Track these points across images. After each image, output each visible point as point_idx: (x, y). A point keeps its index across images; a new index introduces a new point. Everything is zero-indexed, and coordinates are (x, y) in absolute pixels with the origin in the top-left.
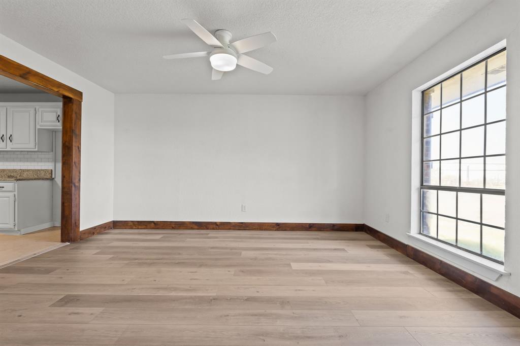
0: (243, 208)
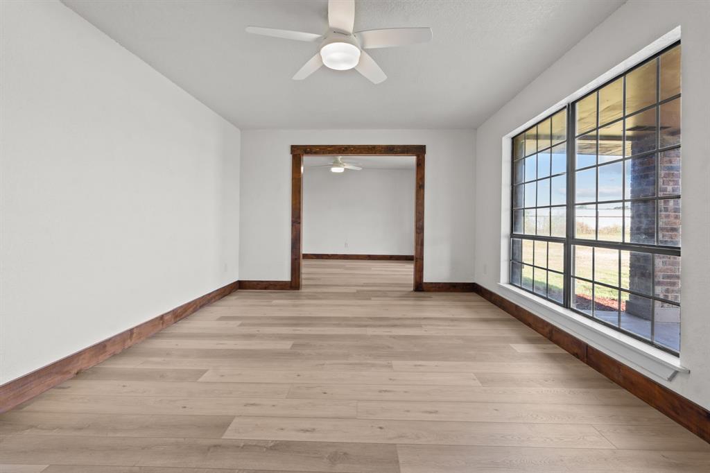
0: (346, 245)
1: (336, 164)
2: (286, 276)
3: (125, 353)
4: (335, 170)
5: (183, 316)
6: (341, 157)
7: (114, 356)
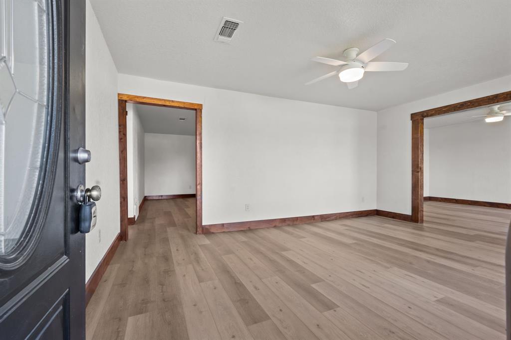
1: (492, 114)
2: (408, 211)
3: (294, 225)
4: (489, 120)
5: (327, 219)
6: (498, 106)
7: (289, 225)
